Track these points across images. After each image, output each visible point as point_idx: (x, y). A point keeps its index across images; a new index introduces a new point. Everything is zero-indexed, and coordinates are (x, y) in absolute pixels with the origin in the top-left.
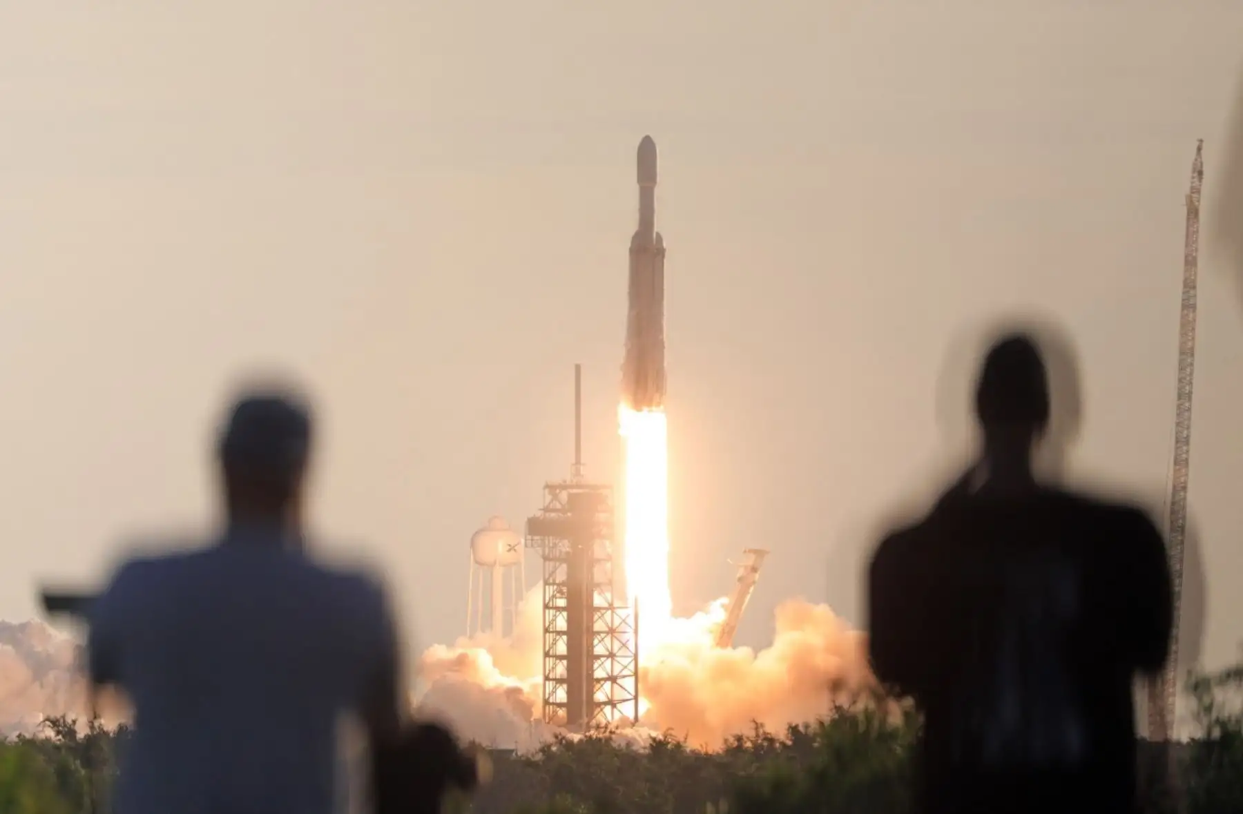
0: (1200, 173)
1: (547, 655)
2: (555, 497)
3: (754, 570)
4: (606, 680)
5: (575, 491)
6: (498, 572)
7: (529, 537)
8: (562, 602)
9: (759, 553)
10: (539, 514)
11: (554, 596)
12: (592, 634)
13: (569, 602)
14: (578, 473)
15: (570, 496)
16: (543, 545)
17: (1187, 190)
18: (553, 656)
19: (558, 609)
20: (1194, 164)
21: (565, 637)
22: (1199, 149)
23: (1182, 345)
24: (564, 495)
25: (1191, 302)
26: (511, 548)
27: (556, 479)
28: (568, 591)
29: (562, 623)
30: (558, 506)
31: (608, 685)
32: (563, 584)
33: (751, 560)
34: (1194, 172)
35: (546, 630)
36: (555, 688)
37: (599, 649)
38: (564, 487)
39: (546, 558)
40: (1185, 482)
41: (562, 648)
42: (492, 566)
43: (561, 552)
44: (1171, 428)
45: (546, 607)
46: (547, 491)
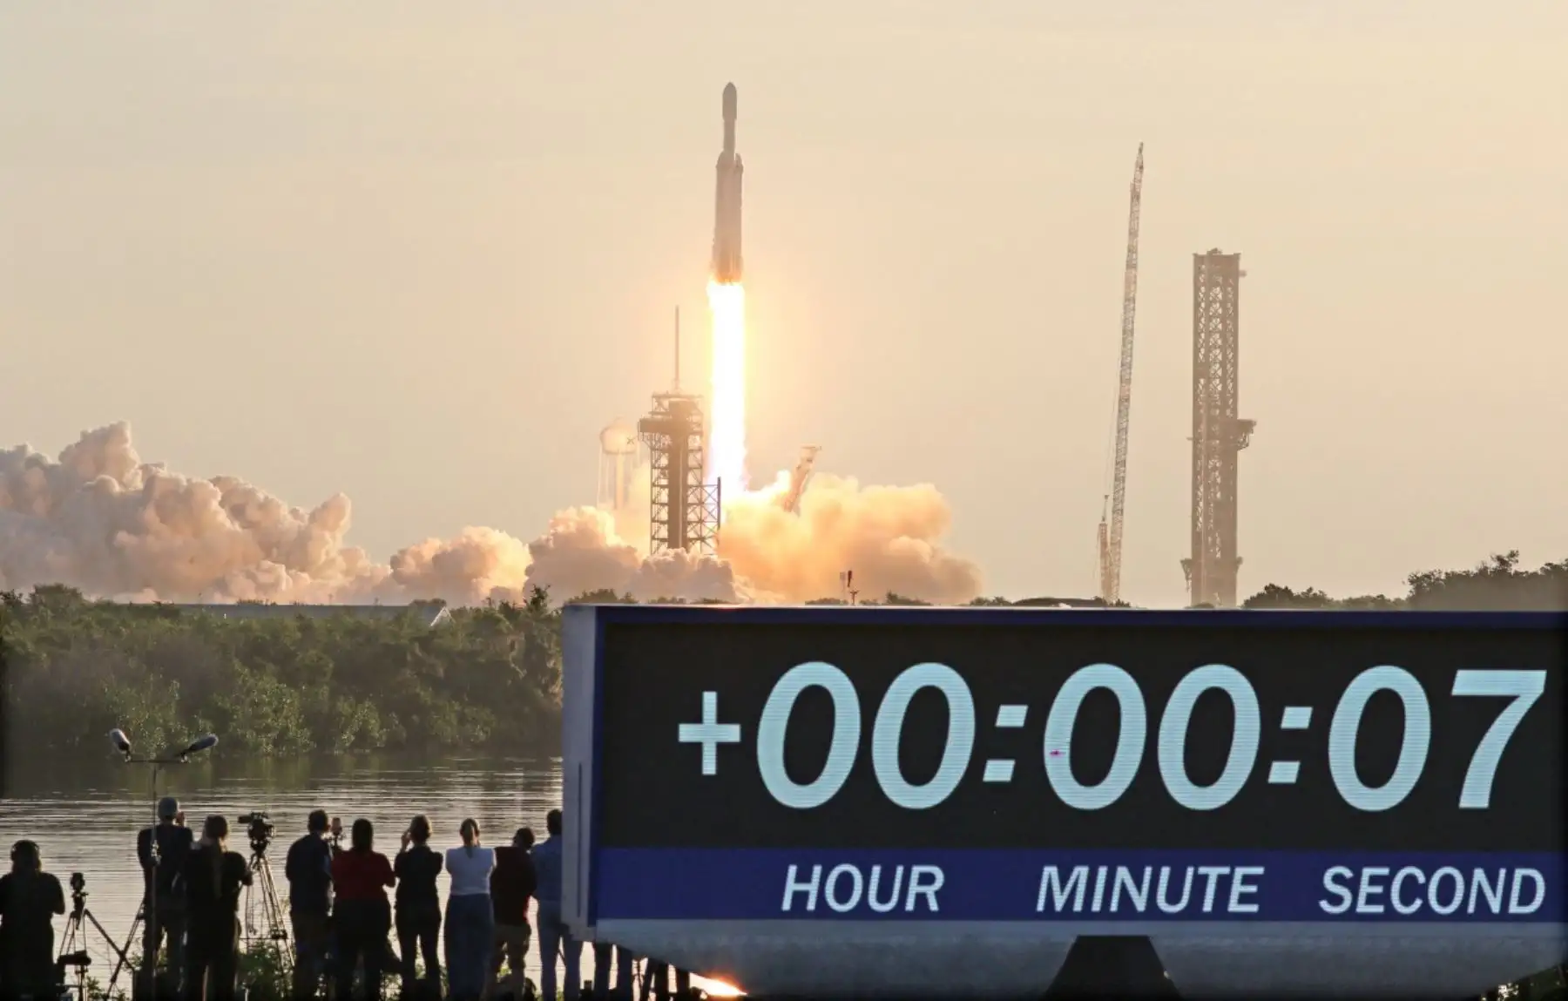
0: (1141, 168)
1: (653, 520)
2: (660, 404)
3: (810, 460)
4: (697, 539)
5: (673, 400)
6: (621, 459)
7: (641, 433)
8: (664, 482)
9: (813, 449)
10: (648, 416)
11: (659, 478)
12: (686, 505)
13: (669, 482)
14: (677, 388)
15: (671, 404)
16: (651, 440)
17: (1131, 180)
18: (658, 521)
19: (663, 487)
20: (1137, 162)
21: (666, 508)
22: (1141, 150)
23: (1127, 294)
24: (666, 403)
25: (1134, 262)
26: (630, 441)
27: (662, 390)
28: (669, 473)
29: (664, 497)
30: (662, 410)
31: (698, 544)
32: (666, 468)
33: (806, 454)
34: (1137, 167)
35: (653, 502)
36: (658, 545)
37: (692, 517)
38: (667, 396)
39: (653, 449)
40: (1129, 396)
41: (664, 515)
42: (616, 453)
43: (664, 444)
44: (1118, 354)
45: (653, 485)
46: (654, 400)
